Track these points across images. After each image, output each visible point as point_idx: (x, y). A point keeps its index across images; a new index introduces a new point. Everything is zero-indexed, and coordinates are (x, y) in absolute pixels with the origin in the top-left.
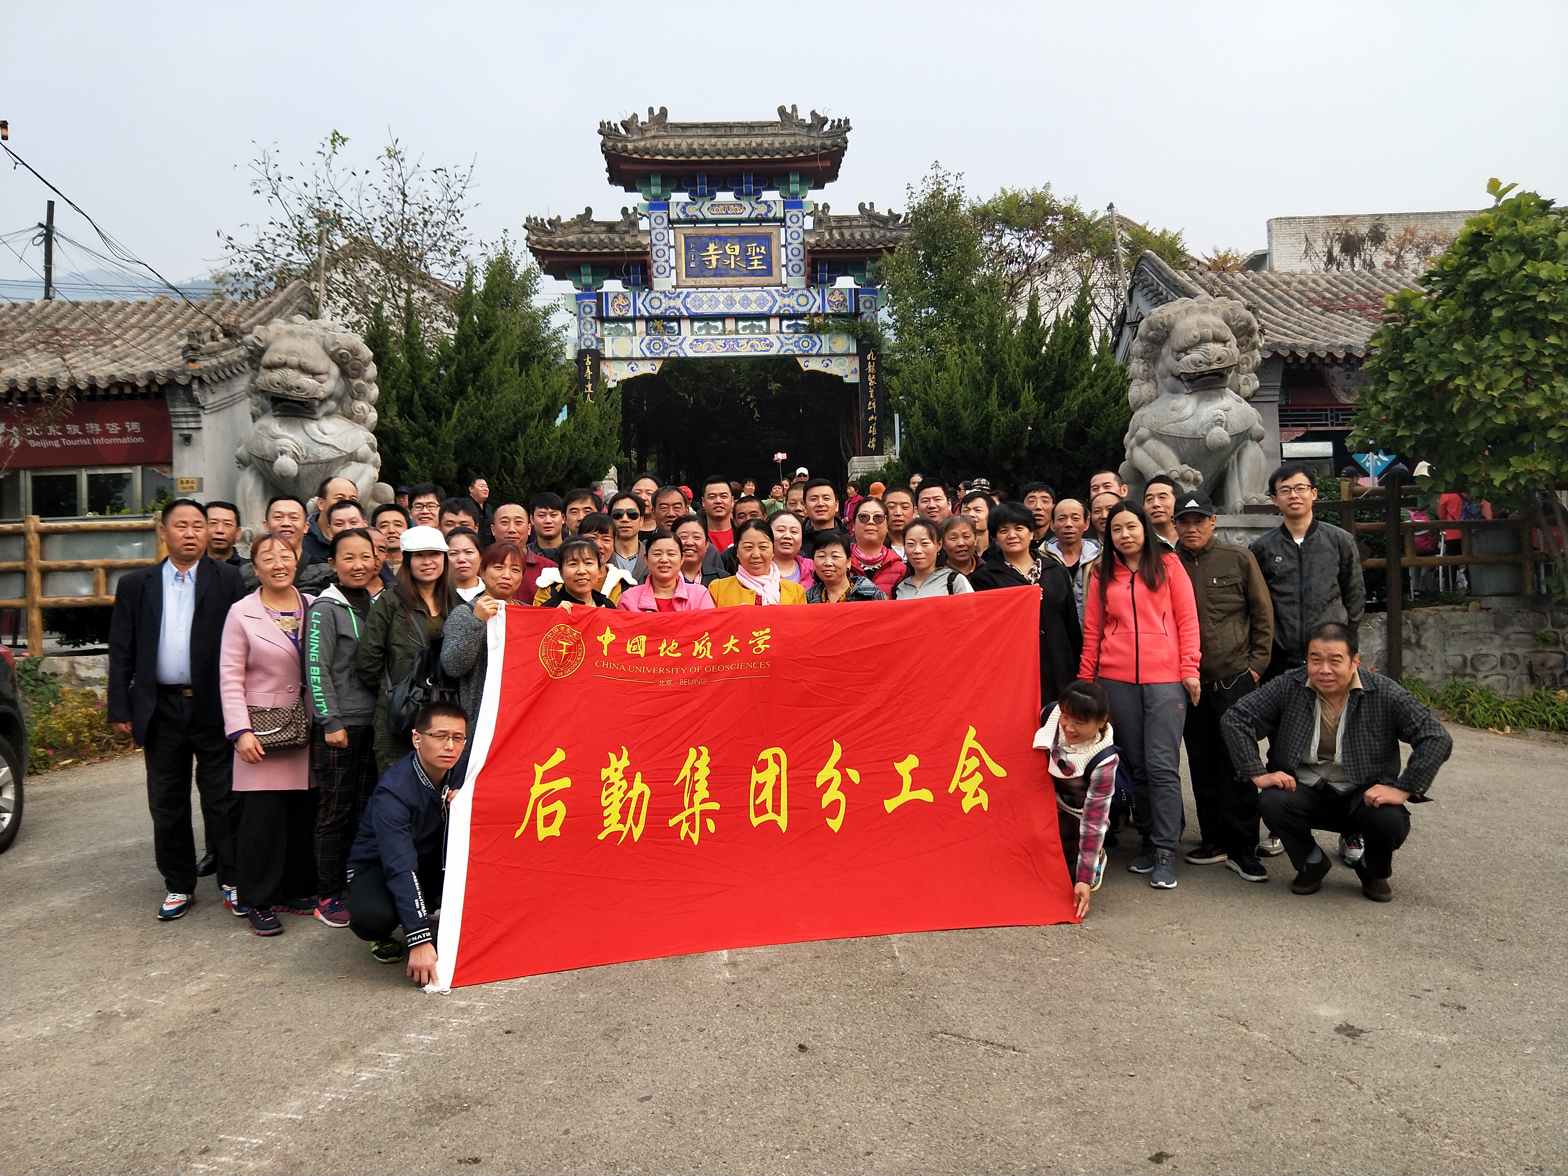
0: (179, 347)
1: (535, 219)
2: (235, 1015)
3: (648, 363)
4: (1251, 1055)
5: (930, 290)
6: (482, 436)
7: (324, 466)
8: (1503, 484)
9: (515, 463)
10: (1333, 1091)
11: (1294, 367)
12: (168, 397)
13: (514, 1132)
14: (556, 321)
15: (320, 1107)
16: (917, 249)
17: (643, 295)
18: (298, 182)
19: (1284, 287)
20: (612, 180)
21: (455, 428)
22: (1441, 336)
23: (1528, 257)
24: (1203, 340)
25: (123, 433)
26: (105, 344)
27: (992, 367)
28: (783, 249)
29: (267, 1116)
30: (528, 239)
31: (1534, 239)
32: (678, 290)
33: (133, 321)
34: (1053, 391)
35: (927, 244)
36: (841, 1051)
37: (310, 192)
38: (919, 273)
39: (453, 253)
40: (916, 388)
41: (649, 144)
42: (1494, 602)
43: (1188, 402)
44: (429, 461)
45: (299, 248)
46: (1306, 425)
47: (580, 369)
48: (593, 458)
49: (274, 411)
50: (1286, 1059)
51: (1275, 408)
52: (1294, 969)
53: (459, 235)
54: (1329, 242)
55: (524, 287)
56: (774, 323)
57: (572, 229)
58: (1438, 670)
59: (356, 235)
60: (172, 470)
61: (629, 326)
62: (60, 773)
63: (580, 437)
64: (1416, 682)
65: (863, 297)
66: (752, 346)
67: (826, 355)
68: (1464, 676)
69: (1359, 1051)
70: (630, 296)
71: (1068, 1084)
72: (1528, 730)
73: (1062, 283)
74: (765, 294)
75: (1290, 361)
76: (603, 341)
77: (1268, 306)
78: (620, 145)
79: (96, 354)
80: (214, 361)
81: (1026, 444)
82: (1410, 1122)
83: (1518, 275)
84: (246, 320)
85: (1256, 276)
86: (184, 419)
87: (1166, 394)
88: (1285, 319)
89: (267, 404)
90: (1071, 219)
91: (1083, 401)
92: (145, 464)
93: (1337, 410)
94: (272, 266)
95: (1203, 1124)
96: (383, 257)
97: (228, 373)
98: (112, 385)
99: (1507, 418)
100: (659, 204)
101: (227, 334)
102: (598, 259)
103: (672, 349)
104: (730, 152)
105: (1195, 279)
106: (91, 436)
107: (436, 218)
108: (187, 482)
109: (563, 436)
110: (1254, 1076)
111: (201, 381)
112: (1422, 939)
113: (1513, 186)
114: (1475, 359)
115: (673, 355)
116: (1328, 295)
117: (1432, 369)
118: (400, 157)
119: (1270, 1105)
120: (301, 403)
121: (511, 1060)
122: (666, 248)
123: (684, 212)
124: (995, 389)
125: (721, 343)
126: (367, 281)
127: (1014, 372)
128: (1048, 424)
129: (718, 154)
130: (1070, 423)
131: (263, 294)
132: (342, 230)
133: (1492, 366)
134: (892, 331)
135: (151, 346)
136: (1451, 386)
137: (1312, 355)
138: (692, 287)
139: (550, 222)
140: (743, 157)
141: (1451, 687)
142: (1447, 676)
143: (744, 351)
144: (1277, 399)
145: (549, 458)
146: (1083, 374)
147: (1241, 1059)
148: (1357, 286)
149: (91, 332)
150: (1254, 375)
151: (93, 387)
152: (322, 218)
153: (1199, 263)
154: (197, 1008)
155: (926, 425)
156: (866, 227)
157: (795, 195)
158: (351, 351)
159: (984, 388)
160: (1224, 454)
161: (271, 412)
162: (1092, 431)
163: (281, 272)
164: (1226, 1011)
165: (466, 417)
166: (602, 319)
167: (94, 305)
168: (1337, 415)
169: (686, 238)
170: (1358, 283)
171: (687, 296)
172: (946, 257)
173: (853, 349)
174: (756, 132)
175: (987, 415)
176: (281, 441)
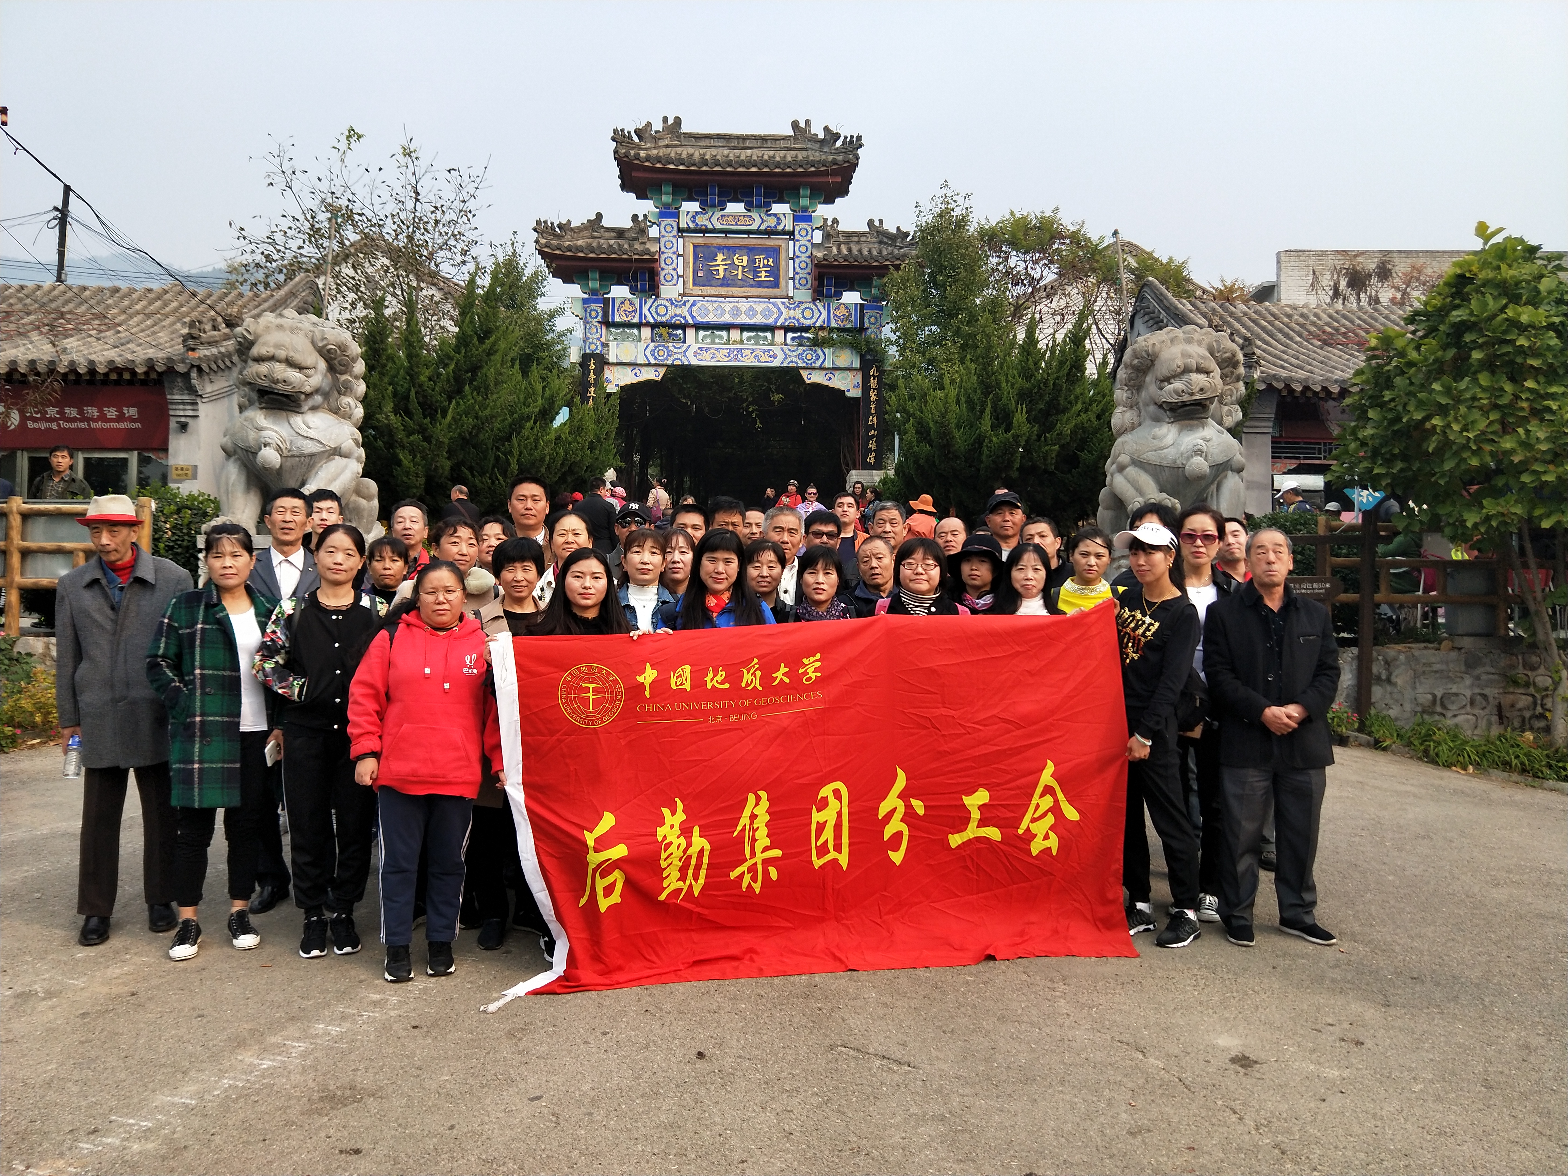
0: (181, 336)
1: (545, 222)
2: (150, 999)
3: (652, 369)
4: (1141, 1081)
5: (934, 309)
6: (477, 435)
7: (307, 460)
8: (1476, 526)
9: (509, 464)
10: (1214, 1121)
11: (1289, 400)
12: (166, 384)
13: (400, 1125)
14: (561, 324)
15: (216, 1093)
16: (923, 267)
17: (650, 301)
18: (312, 175)
19: (1285, 319)
20: (624, 187)
21: (450, 426)
22: (1421, 376)
23: (1510, 301)
24: (1187, 370)
25: (121, 418)
26: (109, 329)
27: (987, 388)
28: (791, 262)
29: (163, 1099)
30: (537, 242)
31: (1517, 284)
32: (685, 298)
33: (138, 307)
34: (1046, 414)
35: (933, 263)
36: (738, 1060)
37: (324, 186)
38: (924, 291)
39: (464, 253)
40: (911, 407)
41: (662, 152)
42: (1467, 642)
43: (1169, 431)
44: (423, 458)
45: (310, 242)
46: (1299, 458)
47: (583, 373)
48: (589, 461)
49: (260, 404)
50: (1174, 1087)
51: (1268, 440)
52: (1204, 998)
53: (470, 235)
54: (1336, 276)
55: (530, 289)
56: (779, 335)
57: (581, 234)
58: (1408, 707)
59: (367, 231)
60: (167, 457)
61: (635, 332)
62: (26, 752)
63: (575, 440)
64: (1383, 718)
65: (868, 313)
66: (756, 357)
67: (829, 369)
68: (1433, 713)
69: (1247, 1082)
70: (637, 302)
71: (955, 1101)
72: (1491, 770)
73: (1065, 307)
74: (771, 306)
75: (1285, 393)
76: (607, 345)
77: (1268, 338)
78: (632, 152)
79: (99, 339)
80: (214, 351)
81: (1017, 465)
82: (1283, 1153)
83: (1499, 318)
85: (1260, 308)
86: (181, 407)
87: (1148, 422)
88: (1284, 352)
89: (254, 396)
90: (1078, 244)
91: (1076, 425)
92: (141, 450)
93: (1330, 444)
94: (283, 258)
95: (1080, 1147)
96: (394, 254)
97: (228, 363)
98: (111, 370)
99: (1481, 460)
100: (669, 212)
101: (230, 324)
102: (606, 264)
103: (676, 356)
104: (742, 164)
105: (1197, 308)
106: (89, 420)
107: (448, 217)
108: (182, 469)
109: (558, 438)
110: (1139, 1103)
111: (200, 370)
112: (1336, 974)
113: (1500, 230)
114: (1453, 399)
115: (677, 362)
116: (1328, 329)
117: (1411, 408)
118: (415, 156)
119: (1149, 1131)
120: (287, 396)
121: (414, 1054)
122: (674, 257)
123: (694, 222)
124: (988, 410)
125: (725, 352)
126: (377, 277)
127: (1008, 392)
128: (1040, 447)
129: (730, 166)
130: (1062, 447)
131: (273, 285)
132: (353, 226)
133: (1470, 408)
134: (895, 348)
135: (154, 333)
136: (1428, 425)
137: (1307, 388)
138: (699, 296)
139: (560, 226)
140: (754, 169)
141: (1419, 725)
142: (1416, 713)
143: (748, 361)
144: (1270, 430)
145: (542, 460)
146: (1077, 398)
147: (1130, 1085)
148: (1358, 322)
149: (96, 316)
150: (1237, 407)
151: (92, 371)
152: (334, 211)
153: (1204, 291)
154: (115, 991)
155: (919, 442)
156: (874, 243)
157: (805, 209)
158: (339, 347)
159: (978, 408)
160: (1203, 483)
161: (257, 404)
162: (1084, 455)
163: (291, 265)
164: (1126, 1037)
165: (461, 416)
166: (607, 323)
167: (101, 290)
168: (1330, 449)
169: (695, 247)
170: (1359, 318)
171: (694, 304)
172: (951, 277)
173: (857, 364)
174: (769, 145)
175: (980, 435)
176: (265, 433)
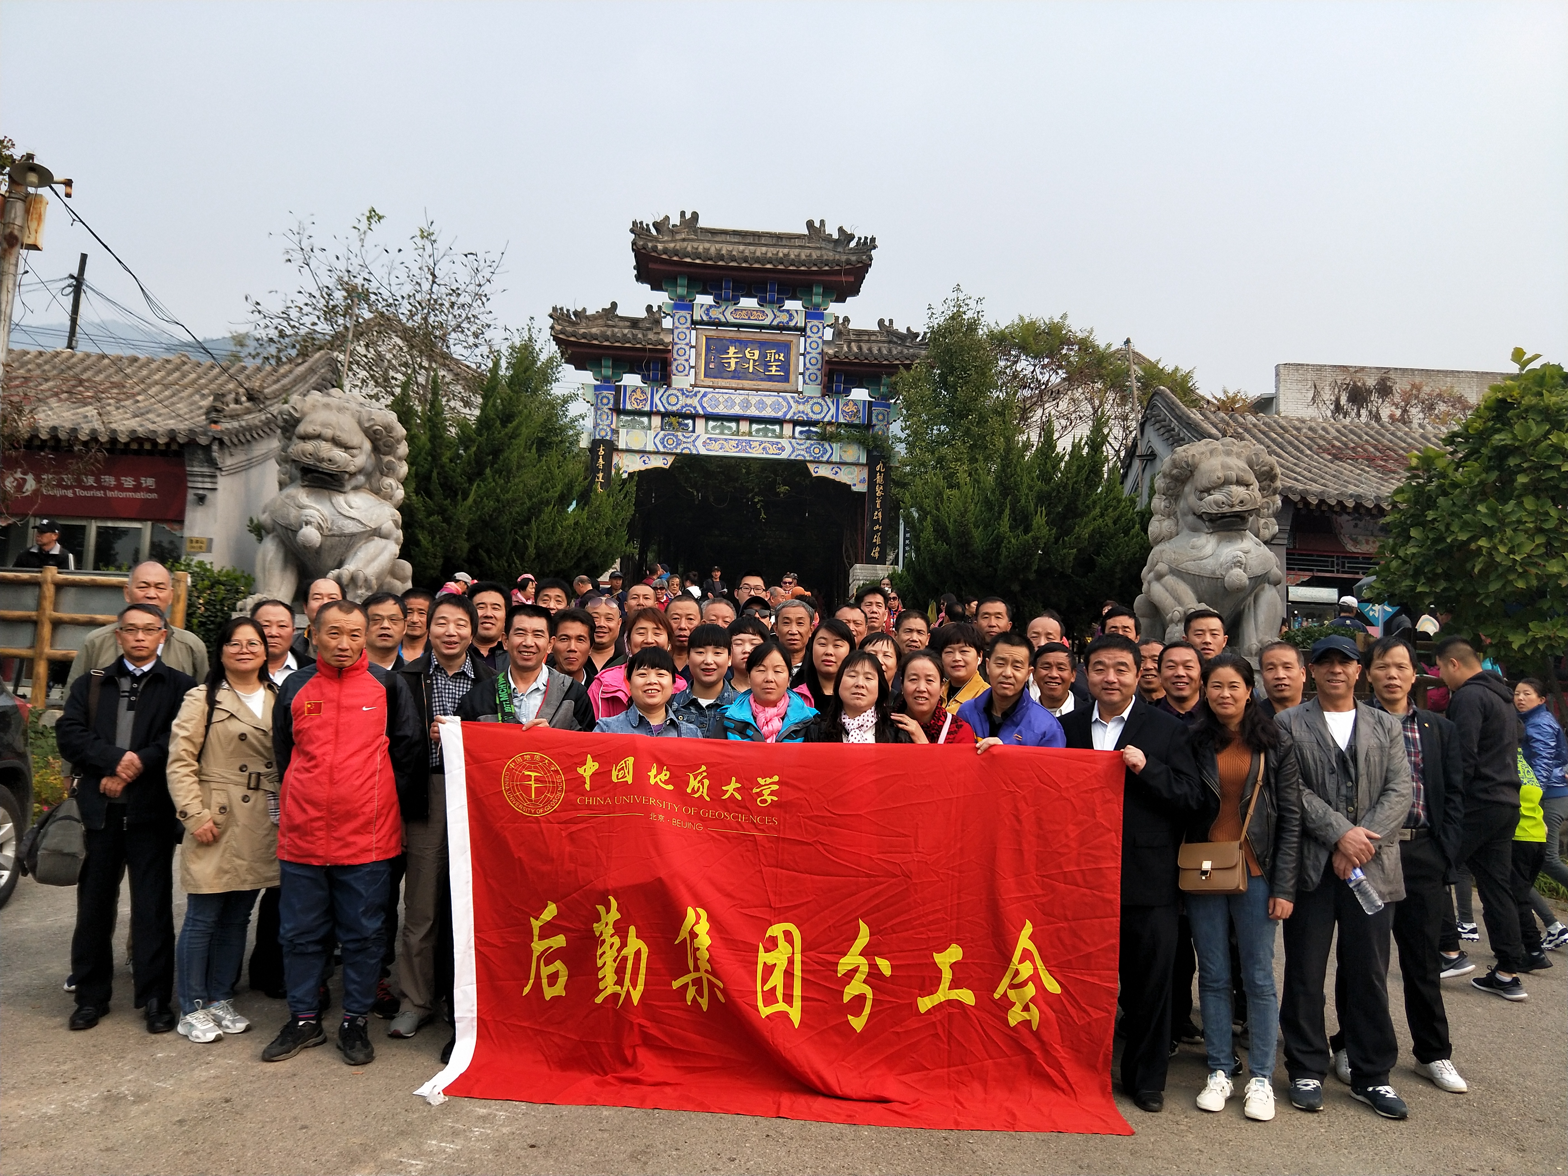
0: (201, 408)
1: (562, 309)
3: (661, 457)
5: (943, 409)
6: (497, 518)
7: (347, 540)
8: (1522, 647)
9: (527, 548)
11: (1303, 512)
12: (187, 456)
14: (575, 409)
16: (933, 368)
17: (661, 391)
18: (330, 255)
19: (1295, 432)
20: (639, 278)
21: (470, 508)
22: (1465, 497)
23: (1554, 428)
24: (1227, 482)
25: (137, 488)
26: (128, 398)
27: (1005, 489)
28: (802, 358)
30: (552, 328)
31: (1559, 410)
32: (696, 389)
33: (157, 377)
34: (1064, 517)
35: (943, 363)
37: (341, 265)
38: (935, 391)
39: (476, 335)
40: (927, 504)
41: (678, 246)
43: (1208, 542)
44: (441, 539)
45: (326, 319)
46: (1312, 571)
47: (592, 459)
48: (603, 547)
49: (303, 480)
51: (1285, 552)
53: (484, 319)
54: (1337, 390)
55: (545, 374)
56: (788, 429)
57: (596, 322)
59: (382, 310)
60: (182, 528)
61: (645, 420)
63: (592, 526)
65: (876, 410)
66: (764, 448)
67: (836, 463)
70: (648, 391)
73: (1075, 412)
74: (781, 400)
75: (1300, 506)
76: (617, 432)
77: (1279, 450)
78: (650, 245)
79: (118, 408)
80: (236, 424)
81: (1035, 567)
83: (1544, 444)
84: (269, 386)
85: (1267, 420)
86: (200, 479)
87: (1186, 532)
88: (1295, 465)
89: (297, 473)
90: (1086, 350)
91: (1094, 530)
92: (155, 520)
93: (1343, 557)
94: (296, 334)
96: (407, 335)
97: (249, 437)
98: (133, 440)
99: (1527, 582)
100: (684, 304)
101: (251, 398)
102: (619, 353)
103: (685, 445)
104: (757, 260)
105: (1206, 418)
106: (105, 488)
107: (462, 300)
108: (197, 542)
109: (576, 523)
111: (221, 442)
113: (1537, 356)
114: (1498, 521)
115: (686, 451)
116: (1337, 444)
117: (1455, 528)
118: (433, 238)
120: (331, 475)
122: (687, 348)
123: (707, 315)
124: (1007, 511)
125: (734, 443)
126: (389, 356)
127: (1027, 496)
128: (1058, 550)
129: (746, 261)
130: (1079, 550)
131: (284, 359)
132: (368, 304)
133: (1515, 531)
134: (903, 445)
135: (173, 404)
136: (1473, 546)
137: (1322, 502)
138: (709, 387)
139: (576, 313)
140: (769, 266)
143: (756, 453)
144: (1286, 542)
145: (560, 544)
146: (1094, 502)
148: (1366, 437)
149: (115, 385)
150: (1273, 520)
151: (113, 441)
152: (351, 291)
153: (1208, 402)
154: (208, 1096)
155: (936, 540)
156: (884, 342)
157: (817, 307)
158: (385, 428)
159: (996, 509)
160: (1241, 595)
161: (299, 482)
162: (1100, 560)
163: (305, 341)
165: (482, 499)
166: (618, 411)
167: (120, 359)
168: (1344, 563)
169: (708, 339)
170: (1367, 434)
171: (704, 395)
172: (962, 378)
173: (863, 460)
174: (784, 242)
175: (998, 536)
176: (307, 511)
